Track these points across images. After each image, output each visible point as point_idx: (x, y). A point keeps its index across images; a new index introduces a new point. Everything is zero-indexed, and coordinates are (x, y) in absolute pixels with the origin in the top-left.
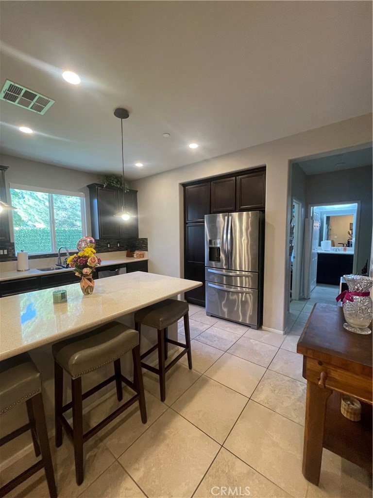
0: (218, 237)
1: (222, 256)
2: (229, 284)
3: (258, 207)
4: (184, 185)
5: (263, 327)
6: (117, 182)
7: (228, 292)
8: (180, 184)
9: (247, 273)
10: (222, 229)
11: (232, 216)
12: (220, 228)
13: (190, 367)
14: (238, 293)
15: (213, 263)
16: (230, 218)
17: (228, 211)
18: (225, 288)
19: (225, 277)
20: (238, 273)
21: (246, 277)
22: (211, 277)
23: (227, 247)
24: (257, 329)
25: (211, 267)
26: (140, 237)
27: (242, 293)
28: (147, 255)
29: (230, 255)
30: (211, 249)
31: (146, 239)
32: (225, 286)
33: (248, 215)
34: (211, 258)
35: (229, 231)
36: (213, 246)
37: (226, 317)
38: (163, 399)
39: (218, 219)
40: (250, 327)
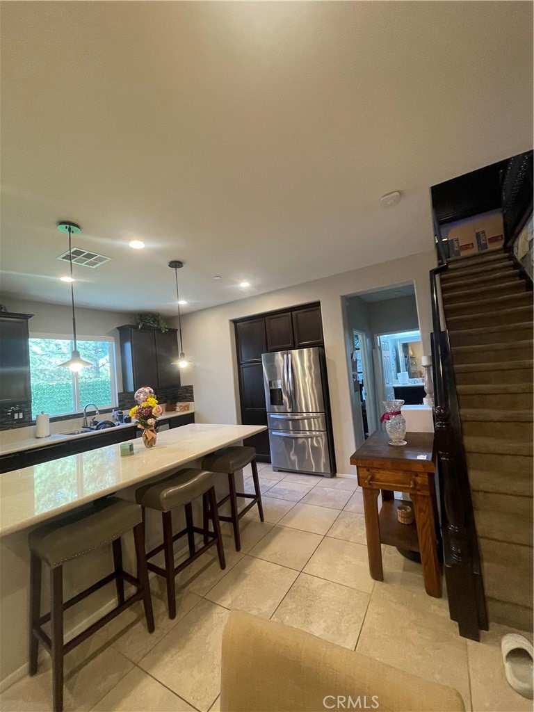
0: (278, 377)
1: (285, 397)
2: (297, 429)
3: (317, 343)
4: (235, 322)
5: (337, 474)
6: (154, 322)
7: (296, 438)
8: (231, 321)
9: (315, 414)
10: (282, 368)
11: (291, 353)
12: (280, 367)
13: (262, 519)
14: (307, 438)
15: (275, 407)
16: (289, 356)
17: (286, 349)
18: (292, 434)
19: (290, 422)
20: (305, 415)
21: (314, 419)
22: (275, 424)
23: (289, 387)
24: (331, 478)
25: (274, 412)
26: (183, 384)
27: (312, 438)
28: (193, 407)
29: (293, 396)
30: (272, 391)
31: (191, 387)
32: (292, 432)
33: (309, 351)
34: (273, 402)
35: (290, 370)
36: (273, 387)
37: (297, 469)
38: (238, 548)
39: (276, 357)
40: (323, 476)
